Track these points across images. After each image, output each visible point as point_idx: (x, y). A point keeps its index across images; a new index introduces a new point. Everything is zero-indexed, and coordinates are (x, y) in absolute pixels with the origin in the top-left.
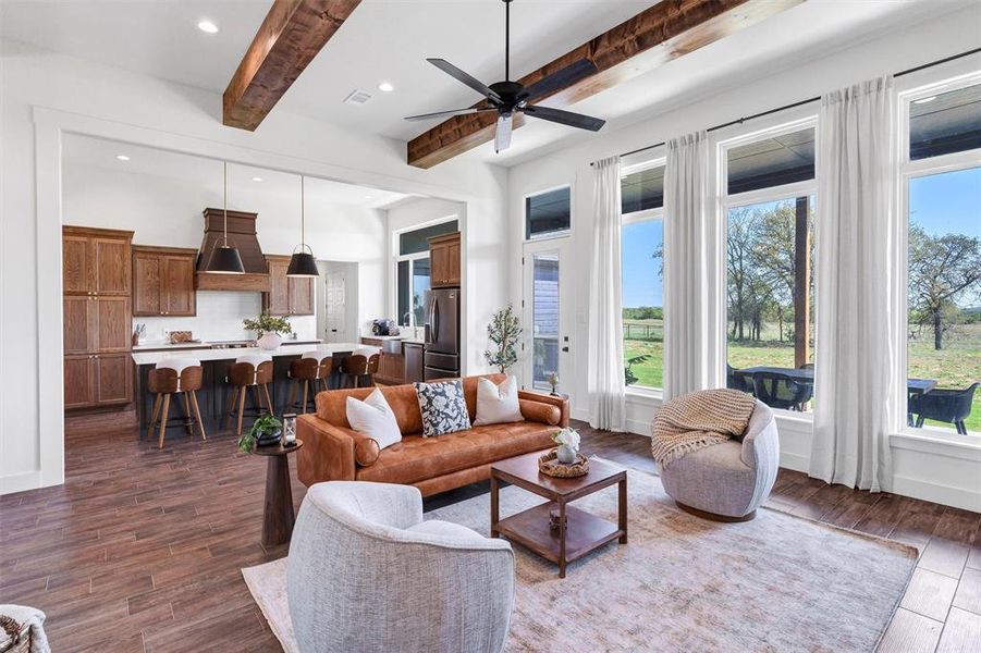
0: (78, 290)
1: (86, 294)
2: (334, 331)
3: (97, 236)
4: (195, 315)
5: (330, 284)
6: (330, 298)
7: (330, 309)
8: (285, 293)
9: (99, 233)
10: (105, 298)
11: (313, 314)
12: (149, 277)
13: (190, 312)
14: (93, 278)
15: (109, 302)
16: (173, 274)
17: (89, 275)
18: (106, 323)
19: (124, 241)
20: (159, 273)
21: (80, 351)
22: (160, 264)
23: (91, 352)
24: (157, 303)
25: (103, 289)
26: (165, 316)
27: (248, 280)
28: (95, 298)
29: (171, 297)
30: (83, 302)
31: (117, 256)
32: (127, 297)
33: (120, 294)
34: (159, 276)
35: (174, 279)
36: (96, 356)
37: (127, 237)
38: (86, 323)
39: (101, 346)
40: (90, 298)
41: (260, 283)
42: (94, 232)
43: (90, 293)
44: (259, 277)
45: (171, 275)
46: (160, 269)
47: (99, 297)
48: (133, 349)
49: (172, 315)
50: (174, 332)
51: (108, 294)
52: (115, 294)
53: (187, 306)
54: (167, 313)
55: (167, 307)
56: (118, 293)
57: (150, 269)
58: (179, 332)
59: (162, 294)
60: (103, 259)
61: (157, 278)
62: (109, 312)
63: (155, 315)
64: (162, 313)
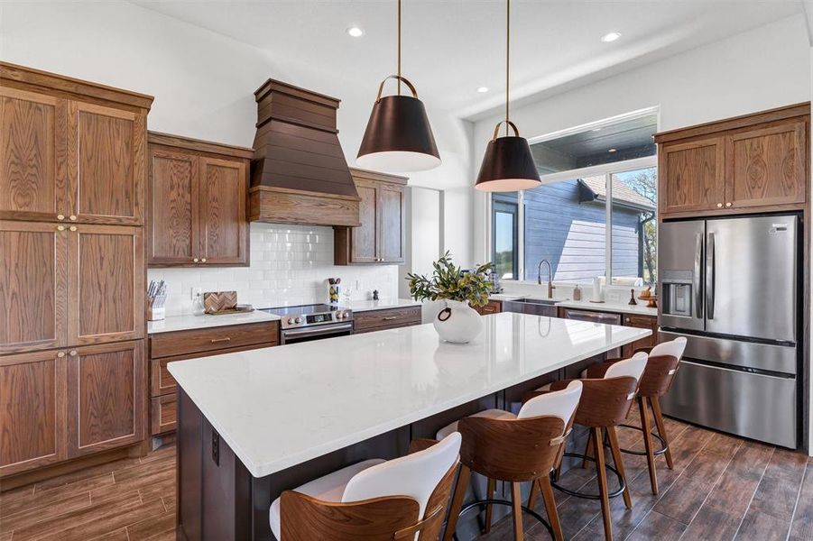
0: (34, 209)
1: (52, 219)
4: (247, 264)
8: (371, 230)
9: (83, 90)
10: (93, 229)
12: (174, 195)
13: (239, 259)
14: (68, 186)
15: (102, 237)
16: (214, 191)
17: (60, 178)
18: (95, 282)
19: (131, 115)
20: (190, 187)
21: (38, 344)
22: (193, 171)
23: (63, 344)
24: (188, 241)
25: (91, 210)
26: (200, 265)
27: (331, 206)
28: (73, 228)
29: (210, 233)
30: (46, 237)
31: (119, 144)
32: (139, 229)
33: (125, 222)
34: (190, 192)
35: (215, 199)
36: (73, 353)
37: (140, 107)
38: (52, 282)
39: (84, 330)
40: (61, 228)
41: (346, 211)
42: (72, 89)
43: (61, 217)
44: (346, 202)
45: (210, 193)
46: (193, 180)
47: (80, 226)
48: (149, 332)
49: (211, 264)
50: (210, 294)
51: (100, 221)
52: (114, 221)
53: (236, 247)
54: (204, 260)
55: (204, 249)
56: (120, 220)
57: (175, 179)
58: (216, 293)
59: (195, 226)
60: (89, 146)
61: (187, 196)
62: (102, 259)
63: (181, 264)
64: (196, 260)
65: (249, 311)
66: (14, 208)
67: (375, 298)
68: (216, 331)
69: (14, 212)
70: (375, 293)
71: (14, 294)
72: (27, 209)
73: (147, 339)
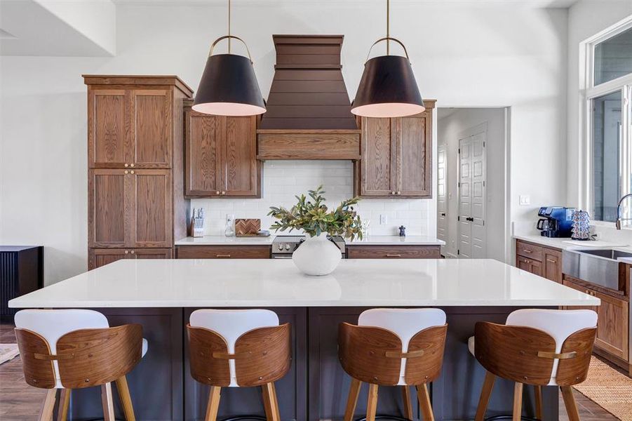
0: (115, 161)
1: (121, 166)
2: (471, 220)
3: (137, 86)
4: (259, 196)
5: (464, 154)
6: (464, 173)
7: (464, 187)
8: (385, 162)
9: (138, 82)
10: (144, 172)
11: (429, 196)
12: (204, 144)
13: (253, 192)
14: (131, 144)
15: (148, 177)
16: (232, 138)
17: (127, 140)
18: (145, 206)
19: (162, 92)
20: (215, 136)
21: (117, 244)
22: (217, 124)
23: (128, 246)
24: (213, 178)
25: (142, 160)
26: (221, 196)
27: (327, 141)
28: (132, 172)
29: (229, 171)
30: (120, 177)
31: (158, 113)
32: (168, 170)
33: (161, 166)
34: (215, 140)
35: (233, 144)
36: (133, 252)
37: (169, 85)
38: (123, 206)
39: (139, 238)
40: (126, 172)
41: (343, 145)
42: (132, 82)
43: (126, 165)
44: (343, 136)
45: (229, 140)
46: (217, 132)
47: (136, 170)
48: (175, 244)
49: (230, 196)
50: (239, 220)
51: (146, 167)
52: (154, 166)
53: (248, 182)
54: (223, 193)
55: (224, 184)
56: (157, 165)
57: (205, 132)
58: (244, 220)
59: (218, 167)
60: (142, 118)
61: (213, 143)
62: (148, 191)
63: (210, 196)
64: (218, 193)
65: (267, 236)
66: (106, 161)
67: (402, 234)
68: (221, 248)
69: (106, 164)
70: (402, 228)
71: (107, 213)
72: (112, 161)
73: (175, 248)
